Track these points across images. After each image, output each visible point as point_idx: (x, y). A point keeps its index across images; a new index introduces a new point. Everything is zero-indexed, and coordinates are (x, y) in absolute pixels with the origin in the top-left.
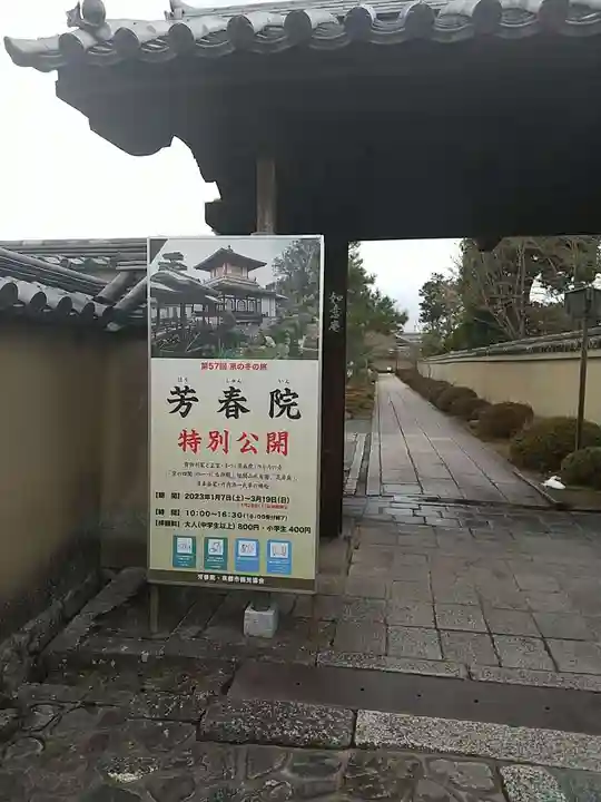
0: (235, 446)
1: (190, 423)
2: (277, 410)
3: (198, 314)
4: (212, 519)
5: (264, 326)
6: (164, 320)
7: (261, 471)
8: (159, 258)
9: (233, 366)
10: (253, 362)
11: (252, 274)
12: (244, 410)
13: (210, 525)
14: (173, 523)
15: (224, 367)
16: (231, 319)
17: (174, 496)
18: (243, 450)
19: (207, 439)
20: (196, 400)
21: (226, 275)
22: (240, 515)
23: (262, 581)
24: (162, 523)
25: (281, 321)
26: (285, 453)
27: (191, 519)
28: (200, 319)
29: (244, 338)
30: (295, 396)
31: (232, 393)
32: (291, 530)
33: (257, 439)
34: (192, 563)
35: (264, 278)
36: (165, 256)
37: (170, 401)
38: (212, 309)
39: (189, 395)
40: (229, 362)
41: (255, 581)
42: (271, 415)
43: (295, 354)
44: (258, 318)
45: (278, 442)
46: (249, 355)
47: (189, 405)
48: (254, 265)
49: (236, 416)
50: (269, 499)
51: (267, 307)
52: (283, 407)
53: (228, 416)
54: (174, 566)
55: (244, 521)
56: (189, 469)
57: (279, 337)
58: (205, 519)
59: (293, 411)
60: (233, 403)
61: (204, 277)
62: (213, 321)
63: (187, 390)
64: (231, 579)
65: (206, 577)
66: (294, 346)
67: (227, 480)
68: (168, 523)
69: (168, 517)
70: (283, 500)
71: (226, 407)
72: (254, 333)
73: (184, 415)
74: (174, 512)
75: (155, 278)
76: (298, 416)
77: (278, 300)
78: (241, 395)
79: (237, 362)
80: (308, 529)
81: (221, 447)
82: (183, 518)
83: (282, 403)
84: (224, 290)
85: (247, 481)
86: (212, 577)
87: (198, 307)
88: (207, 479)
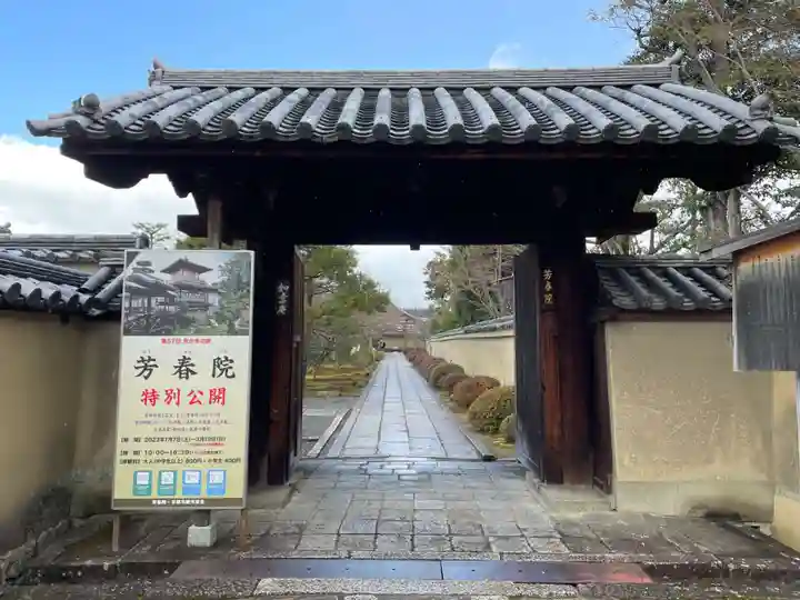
0: (185, 399)
1: (150, 385)
2: (218, 371)
3: (161, 304)
4: (166, 457)
5: (210, 312)
6: (135, 308)
7: (202, 419)
8: (134, 264)
9: (186, 340)
10: (200, 337)
11: (203, 276)
12: (193, 373)
13: (164, 461)
14: (135, 461)
15: (179, 341)
16: (184, 308)
17: (136, 440)
18: (191, 403)
19: (163, 396)
20: (156, 366)
21: (183, 276)
22: (187, 452)
23: (202, 502)
24: (125, 462)
25: (222, 307)
26: (223, 403)
27: (149, 458)
28: (163, 307)
29: (193, 320)
30: (232, 361)
31: (184, 361)
32: (226, 461)
33: (201, 393)
34: (149, 491)
35: (210, 279)
36: (138, 263)
37: (137, 368)
38: (171, 301)
39: (152, 363)
40: (182, 338)
41: (197, 502)
42: (214, 376)
43: (232, 331)
44: (206, 307)
45: (218, 396)
46: (198, 332)
47: (151, 370)
48: (203, 270)
49: (187, 378)
50: (210, 439)
51: (213, 299)
52: (222, 370)
53: (180, 377)
54: (135, 494)
55: (191, 457)
56: (149, 419)
57: (220, 318)
58: (160, 457)
59: (230, 374)
60: (185, 368)
61: (167, 279)
62: (172, 309)
63: (150, 359)
64: (178, 502)
65: (159, 502)
66: (231, 325)
67: (177, 426)
68: (129, 462)
69: (130, 456)
70: (221, 439)
71: (180, 371)
72: (199, 316)
73: (146, 378)
74: (136, 453)
75: (131, 279)
76: (233, 376)
77: (220, 293)
78: (191, 362)
79: (189, 338)
80: (238, 460)
81: (174, 401)
82: (141, 457)
83: (222, 367)
84: (181, 287)
85: (193, 426)
86: (164, 502)
87: (161, 299)
88: (162, 426)
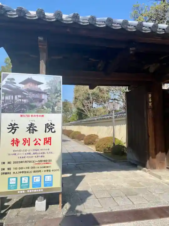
0: (32, 143)
1: (15, 136)
2: (47, 130)
3: (20, 98)
4: (23, 170)
5: (43, 103)
6: (7, 100)
7: (41, 152)
8: (6, 79)
9: (32, 116)
10: (39, 114)
11: (39, 86)
12: (36, 131)
13: (23, 172)
14: (8, 173)
15: (28, 116)
16: (31, 101)
17: (9, 163)
18: (35, 145)
19: (22, 142)
20: (18, 128)
21: (29, 86)
22: (34, 168)
23: (42, 190)
24: (3, 173)
25: (49, 101)
26: (50, 144)
27: (15, 171)
28: (20, 100)
29: (35, 107)
30: (54, 125)
31: (32, 125)
32: (52, 171)
33: (40, 140)
34: (16, 187)
35: (43, 88)
36: (8, 79)
37: (8, 128)
38: (24, 97)
39: (16, 126)
40: (30, 114)
41: (40, 190)
42: (46, 132)
43: (53, 112)
44: (41, 100)
45: (48, 141)
46: (38, 112)
47: (16, 130)
48: (40, 83)
49: (33, 133)
50: (44, 161)
51: (44, 97)
52: (50, 129)
53: (30, 133)
54: (8, 189)
55: (35, 170)
56: (15, 152)
57: (48, 106)
58: (21, 170)
59: (53, 130)
60: (32, 128)
61: (22, 87)
62: (25, 101)
63: (15, 124)
64: (30, 191)
65: (21, 192)
66: (53, 109)
67: (29, 155)
68: (6, 173)
69: (6, 171)
70: (50, 161)
71: (29, 130)
72: (38, 104)
73: (13, 133)
74: (9, 169)
75: (4, 86)
76: (55, 132)
77: (48, 94)
78: (35, 125)
79: (33, 114)
80: (58, 170)
81: (27, 144)
82: (12, 171)
83: (49, 128)
84: (29, 91)
85: (36, 155)
86: (24, 192)
87: (19, 96)
88: (22, 156)
